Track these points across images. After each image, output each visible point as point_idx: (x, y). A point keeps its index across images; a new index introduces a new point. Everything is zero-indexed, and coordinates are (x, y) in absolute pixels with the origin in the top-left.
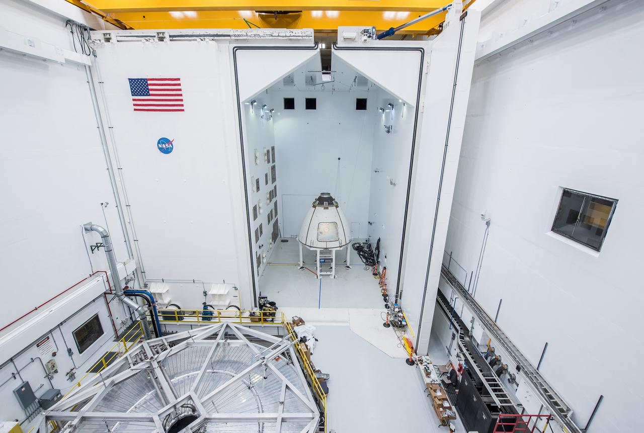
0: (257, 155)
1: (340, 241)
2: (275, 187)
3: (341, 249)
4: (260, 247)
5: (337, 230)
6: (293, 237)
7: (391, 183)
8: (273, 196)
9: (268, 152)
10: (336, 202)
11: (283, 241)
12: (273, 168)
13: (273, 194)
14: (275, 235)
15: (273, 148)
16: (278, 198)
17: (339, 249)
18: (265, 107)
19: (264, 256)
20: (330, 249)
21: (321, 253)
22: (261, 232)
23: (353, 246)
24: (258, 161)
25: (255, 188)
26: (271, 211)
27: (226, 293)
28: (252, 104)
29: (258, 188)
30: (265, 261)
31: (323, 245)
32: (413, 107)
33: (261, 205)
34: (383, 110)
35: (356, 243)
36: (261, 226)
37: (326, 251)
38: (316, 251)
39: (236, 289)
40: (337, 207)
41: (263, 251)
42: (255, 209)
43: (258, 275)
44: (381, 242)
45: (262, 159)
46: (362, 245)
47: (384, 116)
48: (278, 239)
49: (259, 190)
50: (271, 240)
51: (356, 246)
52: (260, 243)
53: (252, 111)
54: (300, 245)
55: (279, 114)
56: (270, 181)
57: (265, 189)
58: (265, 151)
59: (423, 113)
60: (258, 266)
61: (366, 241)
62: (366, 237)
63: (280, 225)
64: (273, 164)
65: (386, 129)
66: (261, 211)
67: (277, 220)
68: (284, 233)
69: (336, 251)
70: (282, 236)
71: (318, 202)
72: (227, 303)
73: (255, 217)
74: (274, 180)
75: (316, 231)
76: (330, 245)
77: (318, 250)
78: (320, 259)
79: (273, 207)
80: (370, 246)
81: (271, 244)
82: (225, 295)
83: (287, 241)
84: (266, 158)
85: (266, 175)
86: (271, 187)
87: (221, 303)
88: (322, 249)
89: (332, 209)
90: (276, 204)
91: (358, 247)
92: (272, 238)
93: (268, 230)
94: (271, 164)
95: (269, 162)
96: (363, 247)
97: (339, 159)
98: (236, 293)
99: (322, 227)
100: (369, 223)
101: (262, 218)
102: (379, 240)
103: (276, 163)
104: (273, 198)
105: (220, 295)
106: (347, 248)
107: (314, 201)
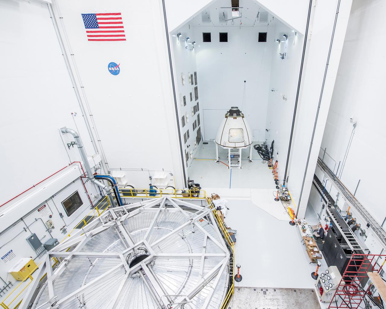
0: (184, 77)
1: (245, 142)
2: (198, 103)
3: (246, 148)
4: (188, 146)
5: (243, 134)
6: (211, 140)
7: (284, 98)
8: (196, 110)
9: (192, 76)
10: (243, 114)
11: (204, 143)
12: (196, 89)
13: (196, 109)
14: (199, 139)
15: (195, 74)
16: (200, 112)
17: (244, 148)
18: (189, 39)
19: (191, 153)
20: (238, 148)
21: (232, 151)
22: (188, 136)
23: (254, 146)
24: (184, 82)
25: (183, 103)
26: (195, 121)
27: (165, 177)
28: (178, 36)
29: (185, 103)
30: (191, 156)
31: (233, 145)
32: (303, 35)
33: (187, 116)
34: (279, 41)
35: (256, 145)
36: (188, 132)
37: (235, 149)
38: (228, 149)
39: (172, 175)
40: (243, 117)
41: (190, 150)
42: (183, 118)
43: (187, 166)
44: (275, 144)
45: (187, 81)
46: (261, 146)
47: (280, 45)
48: (201, 142)
49: (186, 105)
50: (196, 142)
51: (256, 146)
52: (187, 143)
53: (178, 42)
54: (217, 145)
55: (199, 46)
56: (194, 99)
57: (191, 104)
58: (190, 76)
59: (310, 40)
60: (187, 159)
61: (264, 143)
62: (264, 141)
63: (202, 131)
64: (196, 86)
65: (281, 56)
66: (188, 120)
67: (199, 129)
68: (205, 137)
69: (242, 149)
70: (204, 140)
71: (229, 113)
72: (166, 184)
73: (184, 125)
74: (197, 98)
75: (228, 135)
76: (237, 145)
77: (230, 149)
78: (231, 155)
79: (197, 119)
80: (266, 147)
81: (196, 145)
82: (164, 179)
83: (207, 143)
84: (190, 80)
85: (191, 94)
86: (194, 103)
87: (162, 184)
88: (232, 148)
89: (240, 119)
90: (198, 116)
91: (258, 147)
92: (197, 141)
93: (193, 135)
94: (194, 86)
95: (192, 84)
96: (262, 148)
97: (245, 82)
98: (172, 178)
99: (232, 132)
100: (266, 130)
101: (189, 125)
102: (273, 142)
103: (198, 85)
104: (196, 111)
105: (161, 179)
106: (250, 148)
107: (226, 113)
